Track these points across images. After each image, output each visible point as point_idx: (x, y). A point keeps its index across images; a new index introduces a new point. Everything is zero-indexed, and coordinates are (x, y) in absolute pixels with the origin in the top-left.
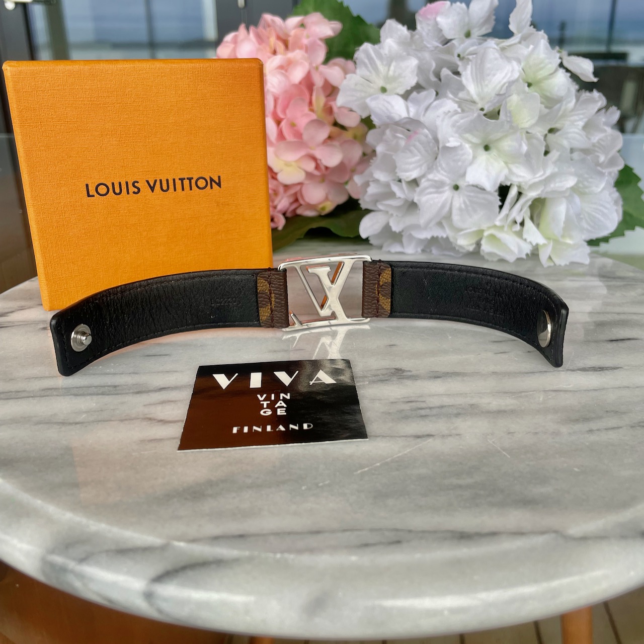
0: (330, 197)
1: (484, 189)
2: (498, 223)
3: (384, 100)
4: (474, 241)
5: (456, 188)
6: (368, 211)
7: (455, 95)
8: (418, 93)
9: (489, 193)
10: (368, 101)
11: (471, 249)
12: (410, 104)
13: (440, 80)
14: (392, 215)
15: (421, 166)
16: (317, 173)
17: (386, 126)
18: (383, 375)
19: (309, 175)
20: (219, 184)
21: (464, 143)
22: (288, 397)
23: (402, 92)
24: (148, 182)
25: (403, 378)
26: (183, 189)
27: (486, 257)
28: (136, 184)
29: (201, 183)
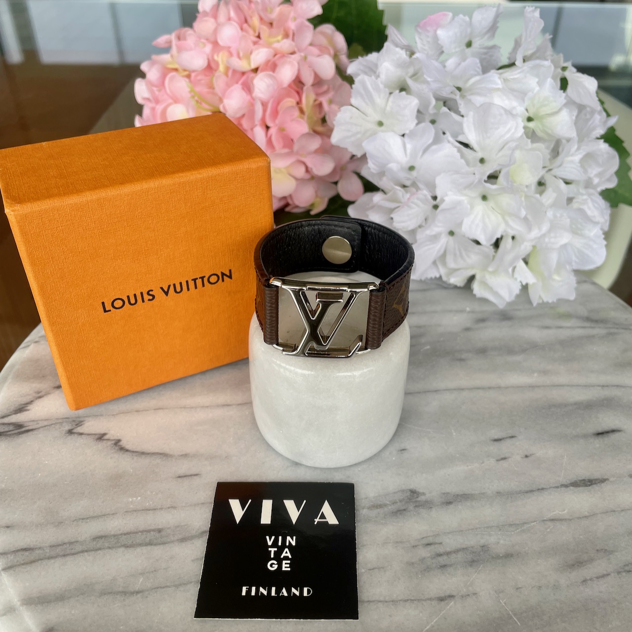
5: (452, 233)
9: (485, 246)
10: (364, 143)
19: (300, 181)
20: (230, 277)
24: (162, 288)
26: (196, 288)
28: (151, 293)
29: (213, 279)
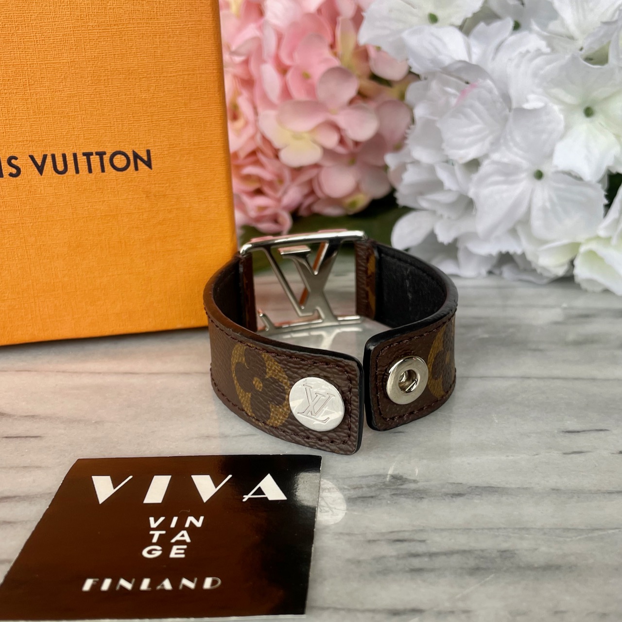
0: (364, 187)
1: (579, 179)
2: (602, 233)
3: (432, 35)
4: (565, 259)
5: (539, 175)
6: (407, 210)
7: (544, 26)
8: (488, 24)
9: (588, 184)
10: (405, 35)
11: (561, 272)
12: (472, 41)
13: (523, 4)
14: (441, 216)
15: (483, 139)
16: (341, 150)
17: (433, 74)
18: (369, 487)
19: (328, 152)
20: (149, 164)
21: (550, 104)
22: (199, 524)
23: (459, 22)
24: (32, 157)
25: (400, 494)
26: (90, 171)
27: (584, 285)
28: (13, 161)
29: (120, 161)
